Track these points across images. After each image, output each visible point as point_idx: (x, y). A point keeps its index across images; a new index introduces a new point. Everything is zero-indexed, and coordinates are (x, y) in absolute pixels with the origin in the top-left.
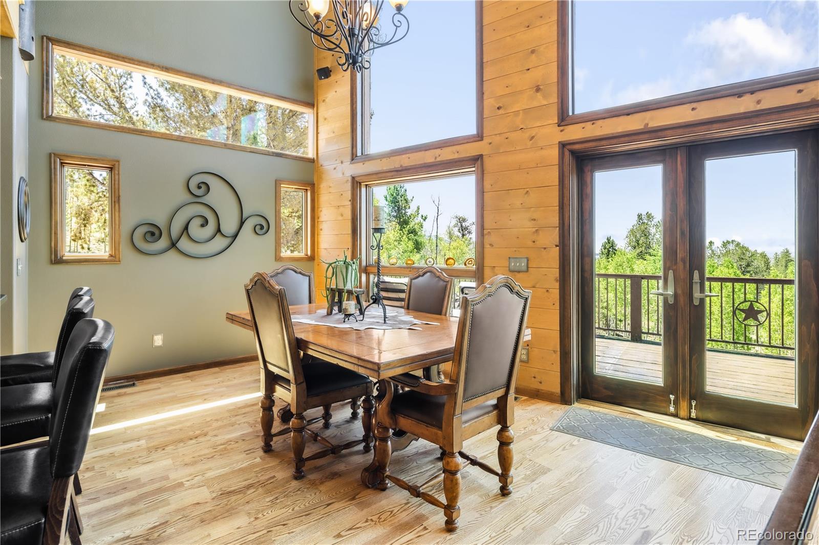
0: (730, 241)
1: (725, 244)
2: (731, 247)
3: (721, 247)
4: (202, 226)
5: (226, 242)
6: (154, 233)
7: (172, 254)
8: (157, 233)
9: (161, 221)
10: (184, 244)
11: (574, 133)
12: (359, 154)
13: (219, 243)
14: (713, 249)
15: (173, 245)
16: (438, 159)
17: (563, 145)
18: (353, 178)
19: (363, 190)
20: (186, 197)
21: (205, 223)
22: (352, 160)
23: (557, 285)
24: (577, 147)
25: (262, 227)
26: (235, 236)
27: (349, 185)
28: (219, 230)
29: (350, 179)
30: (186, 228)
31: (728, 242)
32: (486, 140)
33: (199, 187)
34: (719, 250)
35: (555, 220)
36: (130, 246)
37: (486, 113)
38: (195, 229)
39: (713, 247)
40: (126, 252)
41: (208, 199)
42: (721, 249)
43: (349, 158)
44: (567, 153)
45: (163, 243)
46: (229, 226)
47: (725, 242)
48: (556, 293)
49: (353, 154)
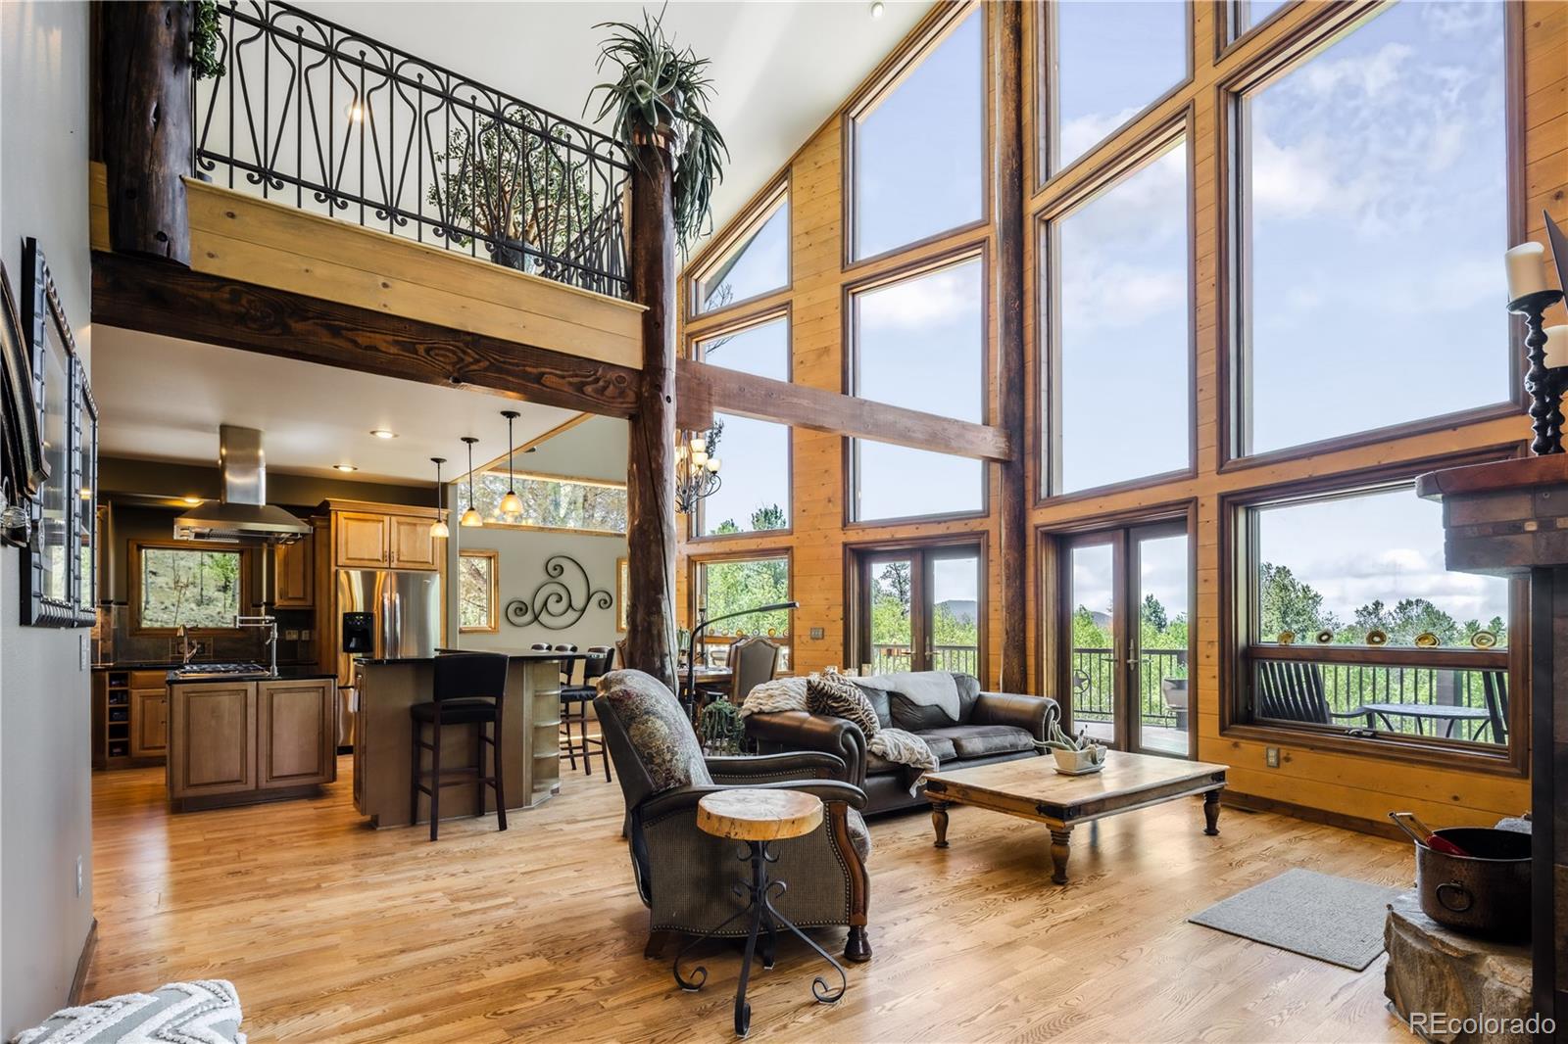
0: (1414, 601)
1: (1402, 608)
2: (1415, 611)
3: (1395, 611)
4: (558, 602)
5: (576, 615)
6: (522, 609)
7: (535, 624)
8: (524, 608)
9: (527, 600)
10: (544, 617)
11: (853, 537)
12: (694, 535)
13: (571, 616)
14: (1381, 616)
15: (536, 618)
16: (760, 547)
17: (845, 545)
18: (689, 557)
19: (698, 567)
20: (544, 578)
21: (560, 600)
22: (688, 540)
23: (841, 648)
24: (854, 546)
25: (606, 602)
26: (583, 610)
27: (685, 564)
28: (570, 605)
29: (686, 558)
30: (545, 604)
31: (1409, 603)
32: (796, 535)
33: (555, 569)
34: (1391, 617)
35: (840, 600)
36: (505, 619)
37: (795, 515)
38: (552, 606)
39: (1382, 613)
40: (504, 626)
41: (563, 579)
42: (1395, 615)
43: (685, 539)
44: (848, 551)
45: (528, 617)
46: (579, 601)
47: (1404, 602)
48: (841, 654)
49: (688, 535)
